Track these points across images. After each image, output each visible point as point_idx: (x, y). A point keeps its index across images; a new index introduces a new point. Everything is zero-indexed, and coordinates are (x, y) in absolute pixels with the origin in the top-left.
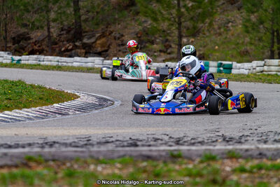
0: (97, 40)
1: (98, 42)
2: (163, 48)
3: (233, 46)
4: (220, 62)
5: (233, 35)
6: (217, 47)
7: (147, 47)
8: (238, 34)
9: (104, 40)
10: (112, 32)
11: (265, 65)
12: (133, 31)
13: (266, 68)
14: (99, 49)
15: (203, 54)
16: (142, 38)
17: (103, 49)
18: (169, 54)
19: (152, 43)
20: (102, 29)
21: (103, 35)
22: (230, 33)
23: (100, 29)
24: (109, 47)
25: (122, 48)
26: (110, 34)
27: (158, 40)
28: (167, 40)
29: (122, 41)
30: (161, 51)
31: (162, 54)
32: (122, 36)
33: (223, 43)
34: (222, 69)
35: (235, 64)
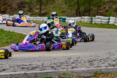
0: (1, 6)
1: (2, 7)
2: (29, 10)
3: (58, 9)
4: (60, 17)
5: (58, 4)
6: (51, 9)
7: (22, 9)
8: (60, 4)
9: (4, 6)
10: (7, 3)
11: (81, 19)
12: (16, 2)
13: (82, 20)
14: (3, 10)
15: (46, 12)
16: (20, 6)
17: (4, 10)
18: (32, 12)
19: (24, 7)
20: (3, 2)
21: (4, 5)
22: (56, 3)
23: (2, 2)
24: (6, 9)
25: (12, 9)
26: (6, 4)
27: (26, 6)
28: (30, 6)
29: (12, 7)
30: (28, 11)
31: (29, 12)
32: (12, 5)
33: (54, 7)
34: (61, 20)
35: (67, 18)
